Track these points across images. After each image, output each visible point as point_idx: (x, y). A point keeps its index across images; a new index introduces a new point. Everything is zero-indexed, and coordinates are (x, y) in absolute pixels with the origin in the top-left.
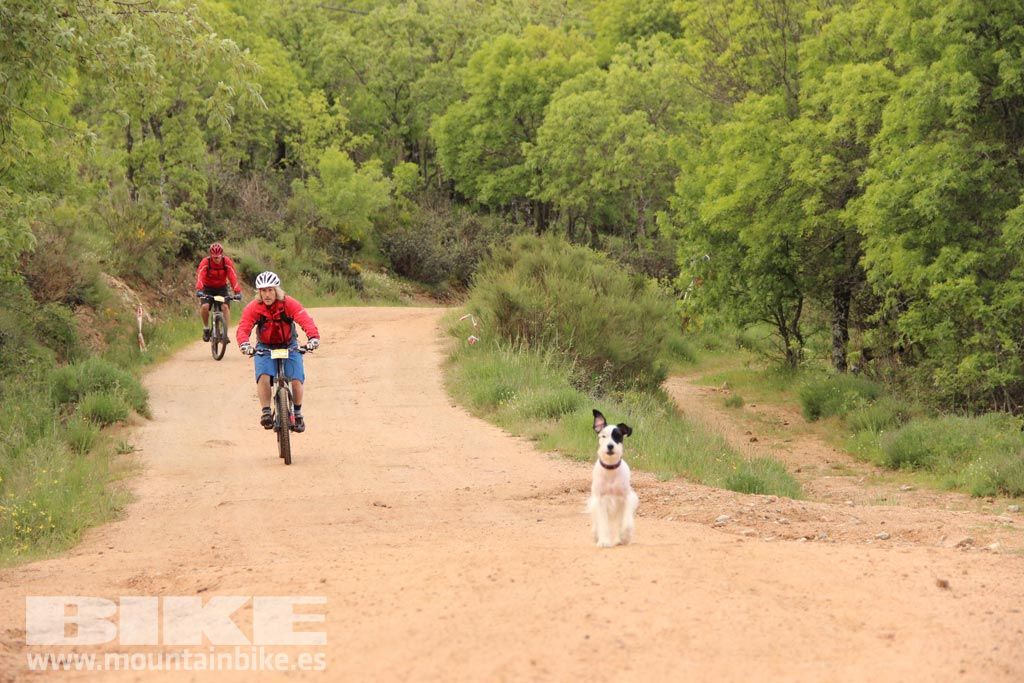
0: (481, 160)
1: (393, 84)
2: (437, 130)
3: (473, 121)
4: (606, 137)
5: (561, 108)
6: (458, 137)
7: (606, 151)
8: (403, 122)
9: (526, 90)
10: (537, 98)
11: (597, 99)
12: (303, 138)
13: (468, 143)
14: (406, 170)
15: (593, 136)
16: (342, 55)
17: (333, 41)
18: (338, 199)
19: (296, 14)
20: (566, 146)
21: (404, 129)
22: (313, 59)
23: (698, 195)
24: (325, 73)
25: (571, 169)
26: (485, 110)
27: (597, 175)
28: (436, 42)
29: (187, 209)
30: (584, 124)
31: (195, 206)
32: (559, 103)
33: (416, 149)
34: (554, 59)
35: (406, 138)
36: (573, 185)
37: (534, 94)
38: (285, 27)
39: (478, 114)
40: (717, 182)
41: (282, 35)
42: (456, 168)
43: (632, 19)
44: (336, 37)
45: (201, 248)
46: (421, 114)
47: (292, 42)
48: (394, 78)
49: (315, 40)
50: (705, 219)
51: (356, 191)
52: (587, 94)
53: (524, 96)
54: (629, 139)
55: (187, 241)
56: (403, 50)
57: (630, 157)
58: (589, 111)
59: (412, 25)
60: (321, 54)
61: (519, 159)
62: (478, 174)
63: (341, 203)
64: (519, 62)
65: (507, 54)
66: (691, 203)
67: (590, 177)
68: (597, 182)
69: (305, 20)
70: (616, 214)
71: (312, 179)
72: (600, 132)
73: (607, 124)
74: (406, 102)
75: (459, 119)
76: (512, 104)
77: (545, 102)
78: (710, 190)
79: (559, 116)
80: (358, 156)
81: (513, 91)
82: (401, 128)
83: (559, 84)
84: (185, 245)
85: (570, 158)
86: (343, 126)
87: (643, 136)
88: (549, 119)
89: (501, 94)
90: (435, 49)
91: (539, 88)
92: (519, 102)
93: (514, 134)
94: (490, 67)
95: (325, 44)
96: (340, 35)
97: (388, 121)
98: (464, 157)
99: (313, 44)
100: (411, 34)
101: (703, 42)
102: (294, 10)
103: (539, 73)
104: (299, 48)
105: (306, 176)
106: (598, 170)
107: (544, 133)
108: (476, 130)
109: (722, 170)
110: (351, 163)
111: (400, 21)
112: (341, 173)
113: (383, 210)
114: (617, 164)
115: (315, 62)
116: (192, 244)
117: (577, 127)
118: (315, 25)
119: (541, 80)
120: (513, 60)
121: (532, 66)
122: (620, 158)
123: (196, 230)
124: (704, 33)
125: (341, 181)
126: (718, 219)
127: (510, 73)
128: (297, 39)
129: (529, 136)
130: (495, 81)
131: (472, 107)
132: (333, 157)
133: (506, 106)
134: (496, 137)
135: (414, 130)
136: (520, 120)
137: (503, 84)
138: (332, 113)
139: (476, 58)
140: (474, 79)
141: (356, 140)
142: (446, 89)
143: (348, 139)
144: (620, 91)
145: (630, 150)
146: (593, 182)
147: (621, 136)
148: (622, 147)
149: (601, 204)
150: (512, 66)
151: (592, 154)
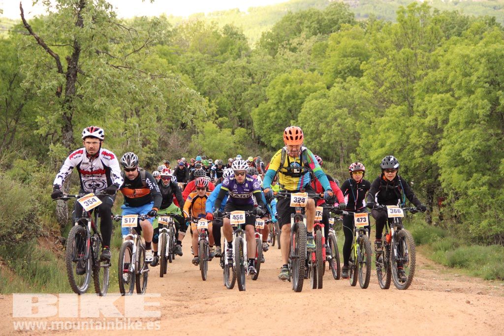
0: (273, 127)
1: (234, 93)
2: (254, 114)
3: (270, 110)
4: (328, 120)
5: (309, 105)
6: (264, 117)
7: (328, 125)
8: (239, 110)
9: (294, 98)
10: (299, 101)
11: (325, 102)
12: (197, 117)
13: (268, 120)
14: (241, 131)
15: (322, 119)
16: (212, 81)
17: (209, 74)
18: (212, 144)
19: (193, 62)
20: (311, 123)
21: (239, 113)
22: (200, 82)
23: (369, 147)
24: (206, 88)
25: (312, 132)
26: (275, 106)
27: (324, 136)
28: (254, 75)
29: (149, 148)
30: (318, 113)
31: (152, 146)
32: (308, 104)
33: (244, 122)
34: (307, 84)
35: (239, 117)
36: (313, 140)
37: (297, 99)
38: (188, 68)
39: (272, 108)
40: (378, 142)
41: (186, 71)
42: (262, 131)
43: (340, 67)
44: (210, 73)
45: (154, 164)
46: (246, 107)
47: (191, 74)
48: (235, 91)
49: (201, 74)
50: (372, 158)
51: (220, 140)
52: (320, 100)
53: (293, 100)
54: (339, 120)
55: (149, 161)
56: (239, 79)
57: (339, 128)
58: (321, 108)
59: (244, 68)
60: (203, 80)
62: (272, 133)
63: (213, 146)
64: (291, 85)
65: (286, 82)
66: (366, 150)
67: (321, 136)
68: (324, 140)
69: (197, 65)
70: (331, 152)
71: (200, 135)
72: (326, 117)
73: (329, 114)
74: (240, 102)
75: (264, 109)
76: (287, 104)
77: (302, 103)
78: (375, 145)
79: (308, 109)
80: (221, 125)
81: (288, 98)
82: (238, 113)
83: (308, 95)
84: (148, 163)
85: (312, 128)
86: (215, 113)
87: (345, 119)
88: (302, 110)
89: (283, 99)
90: (253, 78)
91: (300, 97)
92: (291, 103)
93: (288, 117)
94: (278, 88)
95: (205, 75)
96: (212, 72)
97: (232, 110)
98: (266, 126)
99: (200, 76)
100: (243, 72)
101: (373, 82)
102: (192, 61)
103: (300, 90)
104: (194, 77)
105: (198, 133)
106: (324, 133)
107: (301, 116)
108: (271, 114)
109: (380, 137)
110: (218, 129)
111: (238, 66)
112: (213, 133)
113: (231, 149)
114: (334, 130)
115: (201, 83)
116: (151, 162)
117: (316, 114)
118: (201, 67)
119: (301, 94)
120: (289, 85)
121: (297, 87)
122: (335, 128)
123: (152, 157)
124: (373, 78)
125: (213, 136)
126: (377, 158)
127: (287, 90)
128: (193, 73)
129: (294, 118)
130: (280, 94)
131: (270, 104)
132: (210, 126)
133: (285, 104)
134: (281, 118)
135: (244, 114)
136: (290, 111)
137: (284, 95)
138: (210, 107)
139: (272, 82)
140: (271, 93)
141: (220, 119)
142: (257, 96)
143: (217, 118)
144: (335, 99)
145: (339, 125)
146: (322, 139)
147: (335, 119)
148: (336, 123)
149: (325, 148)
150: (288, 87)
151: (322, 126)
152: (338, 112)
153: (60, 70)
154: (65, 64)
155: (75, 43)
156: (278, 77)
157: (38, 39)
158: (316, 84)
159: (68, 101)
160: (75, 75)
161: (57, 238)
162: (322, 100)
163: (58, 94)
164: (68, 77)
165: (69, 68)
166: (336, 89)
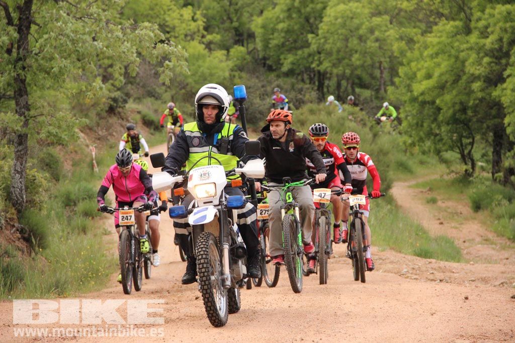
0: (283, 45)
2: (256, 24)
3: (278, 20)
4: (361, 32)
7: (361, 40)
8: (235, 20)
10: (319, 6)
11: (357, 8)
13: (276, 35)
14: (239, 50)
15: (353, 31)
20: (336, 37)
23: (413, 77)
25: (339, 51)
26: (286, 14)
27: (356, 56)
29: (112, 84)
30: (347, 24)
32: (332, 10)
33: (242, 36)
35: (236, 30)
36: (340, 60)
37: (317, 4)
39: (281, 16)
40: (423, 71)
42: (267, 50)
46: (246, 15)
51: (210, 68)
53: (311, 5)
54: (377, 33)
55: (112, 103)
57: (377, 44)
58: (351, 15)
61: (307, 45)
62: (282, 54)
66: (408, 82)
67: (351, 56)
68: (356, 59)
70: (366, 78)
72: (358, 28)
73: (362, 24)
74: (236, 7)
75: (270, 19)
76: (303, 11)
77: (324, 8)
78: (420, 75)
79: (332, 18)
80: (209, 46)
82: (234, 23)
84: (111, 105)
85: (339, 45)
86: (201, 28)
87: (385, 31)
88: (325, 19)
89: (296, 4)
92: (308, 9)
93: (303, 27)
97: (225, 19)
98: (274, 43)
106: (356, 52)
107: (323, 27)
108: (280, 26)
110: (206, 52)
112: (200, 58)
113: (225, 78)
114: (369, 48)
116: (115, 104)
117: (344, 25)
122: (371, 45)
123: (117, 96)
125: (200, 62)
126: (422, 94)
129: (313, 30)
132: (195, 47)
133: (299, 11)
134: (293, 31)
135: (241, 24)
136: (307, 20)
138: (194, 20)
141: (209, 37)
143: (203, 36)
144: (370, 2)
145: (377, 40)
146: (353, 59)
147: (372, 31)
148: (372, 37)
149: (358, 72)
151: (354, 42)
152: (377, 20)
153: (10, 22)
154: (15, 15)
159: (20, 59)
160: (29, 27)
161: (13, 226)
162: (354, 6)
163: (9, 51)
164: (20, 31)
165: (20, 19)
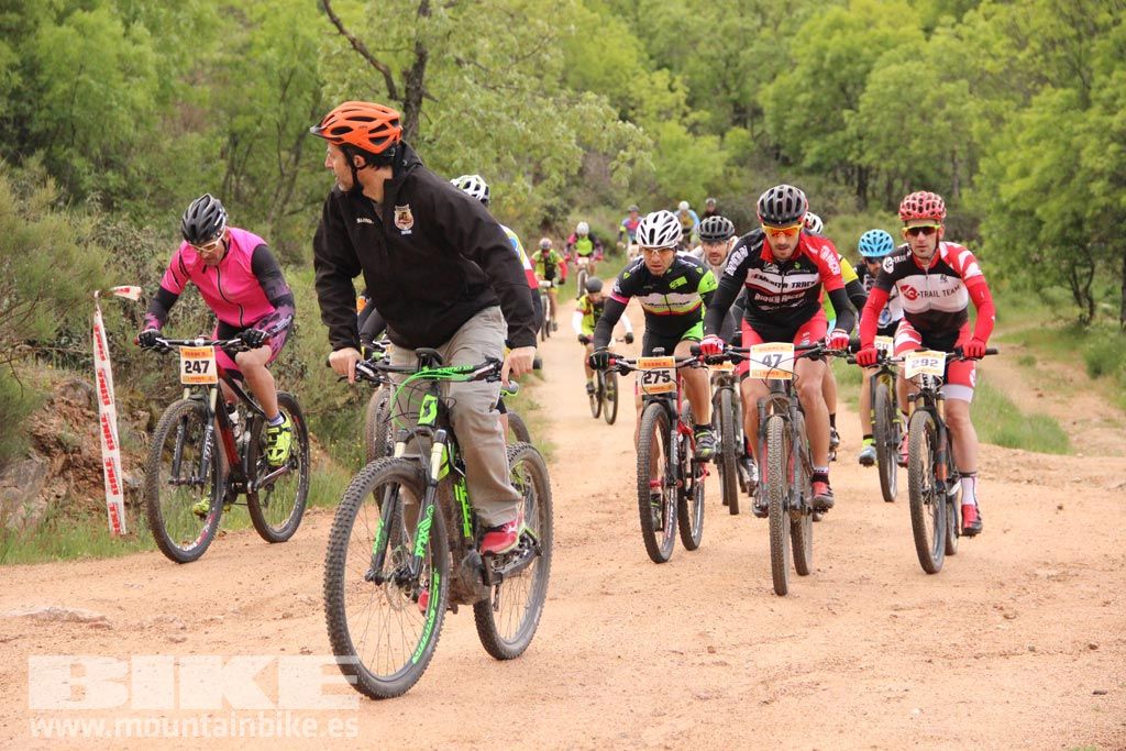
0: (806, 126)
1: (724, 53)
2: (765, 96)
3: (799, 89)
4: (925, 104)
5: (881, 77)
6: (785, 103)
7: (925, 117)
8: (734, 88)
9: (850, 60)
10: (861, 68)
11: (918, 69)
13: (794, 111)
14: (739, 134)
15: (912, 104)
16: (677, 26)
17: (669, 14)
18: (677, 169)
20: (886, 113)
21: (734, 95)
22: (650, 30)
23: (1000, 175)
24: (660, 43)
25: (890, 135)
26: (810, 80)
27: (916, 142)
28: (765, 9)
29: (547, 186)
30: (903, 93)
32: (880, 73)
33: (744, 113)
34: (883, 29)
35: (736, 103)
36: (892, 150)
37: (858, 64)
39: (803, 83)
40: (1017, 165)
41: (621, 8)
42: (782, 134)
44: (672, 9)
46: (750, 81)
47: (631, 13)
48: (725, 47)
49: (652, 12)
50: (1004, 198)
51: (694, 162)
52: (908, 64)
53: (848, 67)
54: (949, 107)
55: (547, 214)
56: (734, 21)
57: (949, 124)
58: (909, 80)
60: (658, 26)
61: (841, 126)
62: (803, 139)
63: (680, 173)
64: (844, 34)
65: (838, 25)
67: (909, 142)
68: (916, 147)
72: (919, 100)
73: (926, 92)
74: (737, 70)
75: (787, 87)
76: (836, 75)
77: (868, 71)
78: (1011, 171)
79: (880, 86)
80: (693, 129)
81: (838, 62)
82: (732, 94)
83: (879, 54)
84: (545, 217)
85: (890, 125)
86: (682, 102)
87: (961, 104)
88: (869, 88)
89: (826, 65)
90: (764, 17)
91: (864, 58)
92: (843, 72)
93: (836, 99)
94: (817, 40)
95: (661, 15)
96: (675, 7)
97: (719, 87)
98: (791, 123)
99: (650, 16)
101: (1007, 40)
103: (864, 44)
104: (637, 19)
106: (917, 135)
107: (866, 100)
108: (801, 98)
109: (1020, 156)
110: (689, 137)
112: (680, 145)
113: (716, 177)
114: (937, 129)
115: (651, 33)
116: (552, 216)
117: (897, 96)
119: (866, 51)
120: (839, 32)
121: (858, 38)
122: (940, 125)
123: (554, 204)
124: (1007, 32)
125: (679, 153)
126: (1015, 200)
127: (836, 43)
128: (635, 11)
129: (852, 104)
130: (821, 52)
131: (798, 76)
132: (673, 131)
133: (831, 76)
134: (821, 105)
135: (744, 95)
136: (843, 88)
137: (828, 55)
138: (671, 89)
139: (805, 28)
140: (802, 50)
141: (694, 116)
142: (774, 56)
143: (685, 115)
144: (939, 61)
145: (948, 117)
146: (912, 147)
147: (940, 103)
148: (942, 113)
149: (919, 167)
150: (837, 36)
151: (913, 122)
152: (949, 87)
153: (393, 95)
154: (400, 84)
155: (418, 45)
156: (816, 15)
157: (353, 42)
158: (902, 30)
160: (419, 103)
162: (913, 66)
164: (406, 108)
165: (407, 90)
166: (941, 38)
